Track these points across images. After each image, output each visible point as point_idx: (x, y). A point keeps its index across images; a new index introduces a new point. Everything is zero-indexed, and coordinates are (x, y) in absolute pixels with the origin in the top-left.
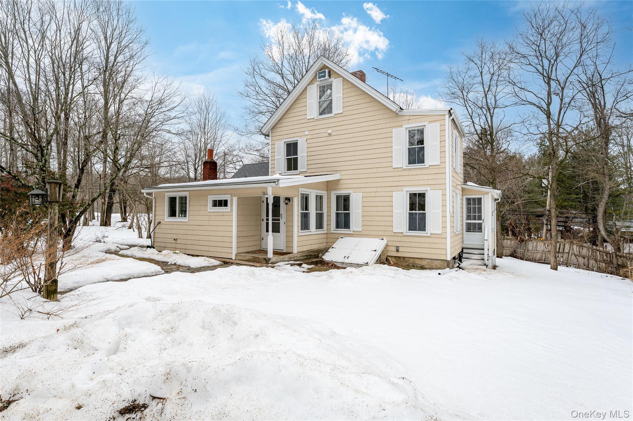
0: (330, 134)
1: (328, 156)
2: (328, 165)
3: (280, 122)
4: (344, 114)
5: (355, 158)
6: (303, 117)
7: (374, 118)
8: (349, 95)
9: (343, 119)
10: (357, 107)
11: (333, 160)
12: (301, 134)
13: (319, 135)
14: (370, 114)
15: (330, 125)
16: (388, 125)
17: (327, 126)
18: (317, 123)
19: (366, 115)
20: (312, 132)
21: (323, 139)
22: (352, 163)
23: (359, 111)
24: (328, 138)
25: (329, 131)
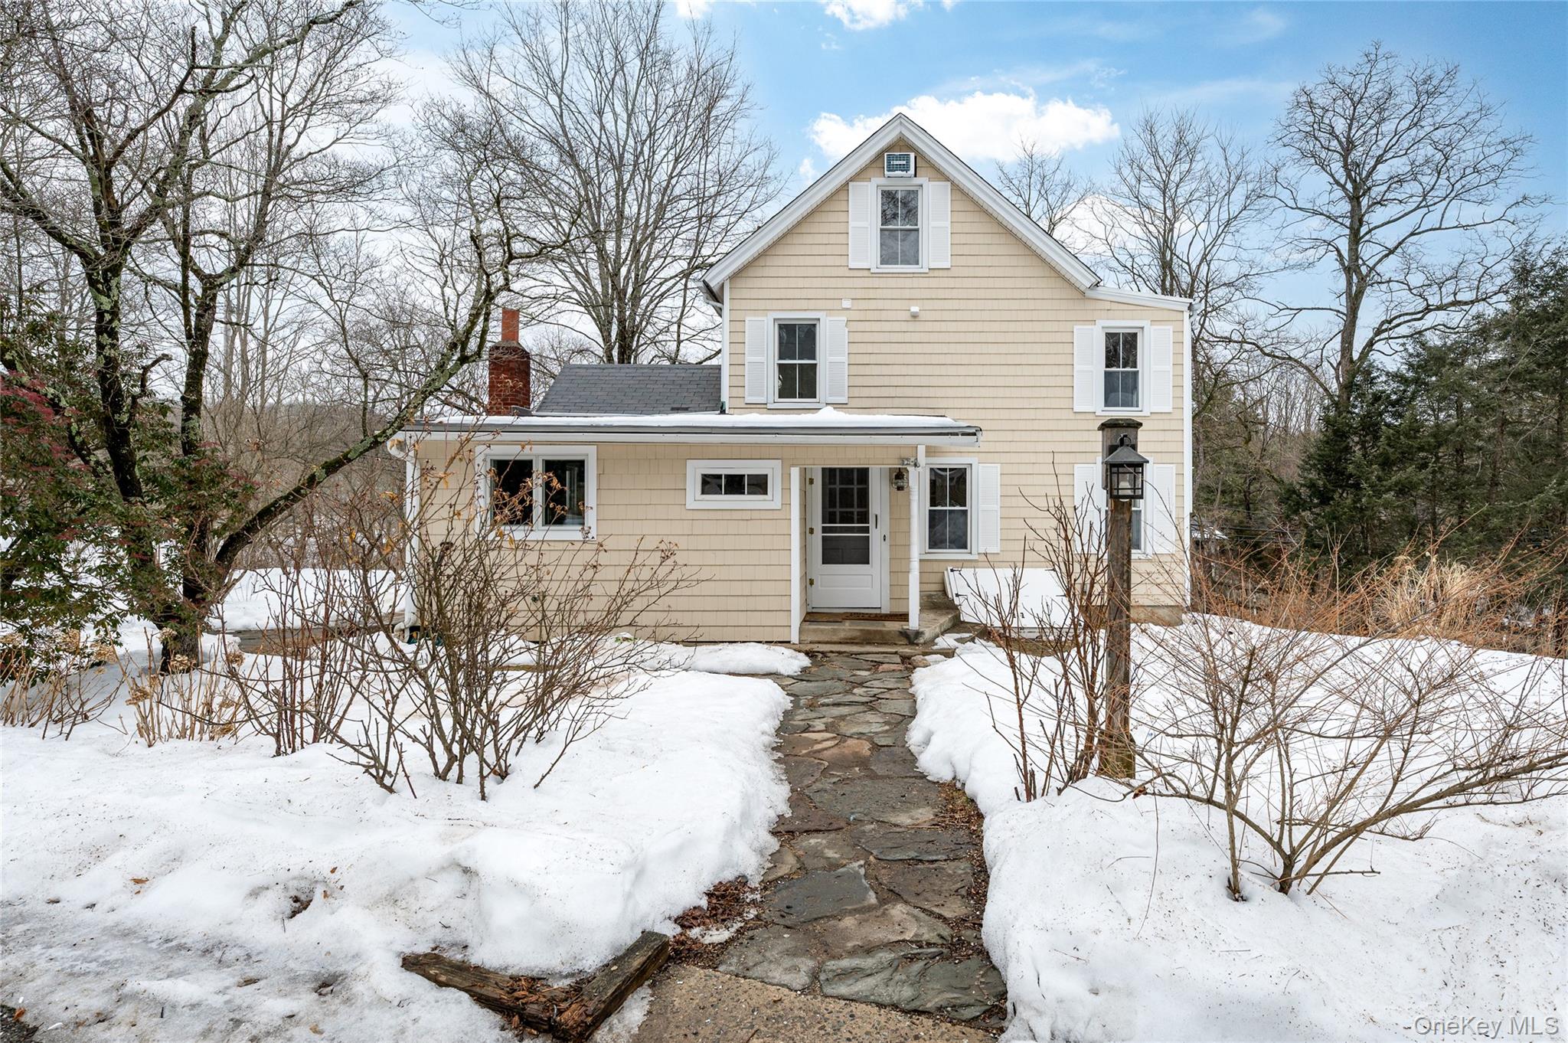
0: (915, 316)
1: (910, 370)
2: (909, 392)
3: (761, 262)
4: (955, 272)
5: (983, 381)
6: (838, 261)
7: (1030, 294)
8: (967, 228)
9: (951, 283)
10: (989, 261)
11: (924, 381)
12: (829, 304)
13: (884, 315)
14: (1019, 283)
15: (916, 294)
16: (1062, 316)
17: (907, 294)
18: (876, 283)
19: (1009, 283)
20: (863, 305)
21: (897, 326)
22: (975, 392)
23: (993, 272)
24: (911, 326)
25: (915, 309)
